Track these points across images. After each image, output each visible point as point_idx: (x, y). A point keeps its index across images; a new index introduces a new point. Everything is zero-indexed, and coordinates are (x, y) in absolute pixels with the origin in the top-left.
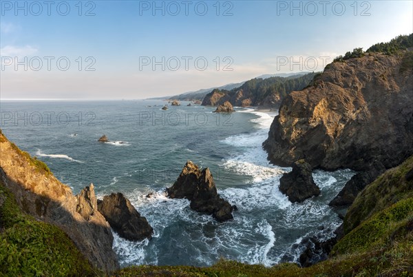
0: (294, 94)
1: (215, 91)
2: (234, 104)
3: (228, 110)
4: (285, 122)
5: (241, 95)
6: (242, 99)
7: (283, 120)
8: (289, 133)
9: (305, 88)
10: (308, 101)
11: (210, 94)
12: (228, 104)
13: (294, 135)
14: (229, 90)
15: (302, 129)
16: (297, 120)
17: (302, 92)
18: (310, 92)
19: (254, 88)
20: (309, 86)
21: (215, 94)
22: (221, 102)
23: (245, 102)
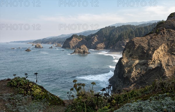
0: (136, 39)
1: (74, 36)
2: (89, 47)
3: (84, 52)
4: (127, 63)
5: (96, 40)
6: (97, 43)
7: (125, 61)
8: (130, 72)
9: (147, 35)
10: (149, 45)
11: (70, 39)
12: (84, 47)
13: (134, 74)
14: (86, 35)
15: (141, 69)
16: (137, 61)
17: (144, 38)
18: (151, 38)
19: (108, 34)
20: (151, 33)
21: (74, 39)
22: (78, 46)
23: (99, 46)
